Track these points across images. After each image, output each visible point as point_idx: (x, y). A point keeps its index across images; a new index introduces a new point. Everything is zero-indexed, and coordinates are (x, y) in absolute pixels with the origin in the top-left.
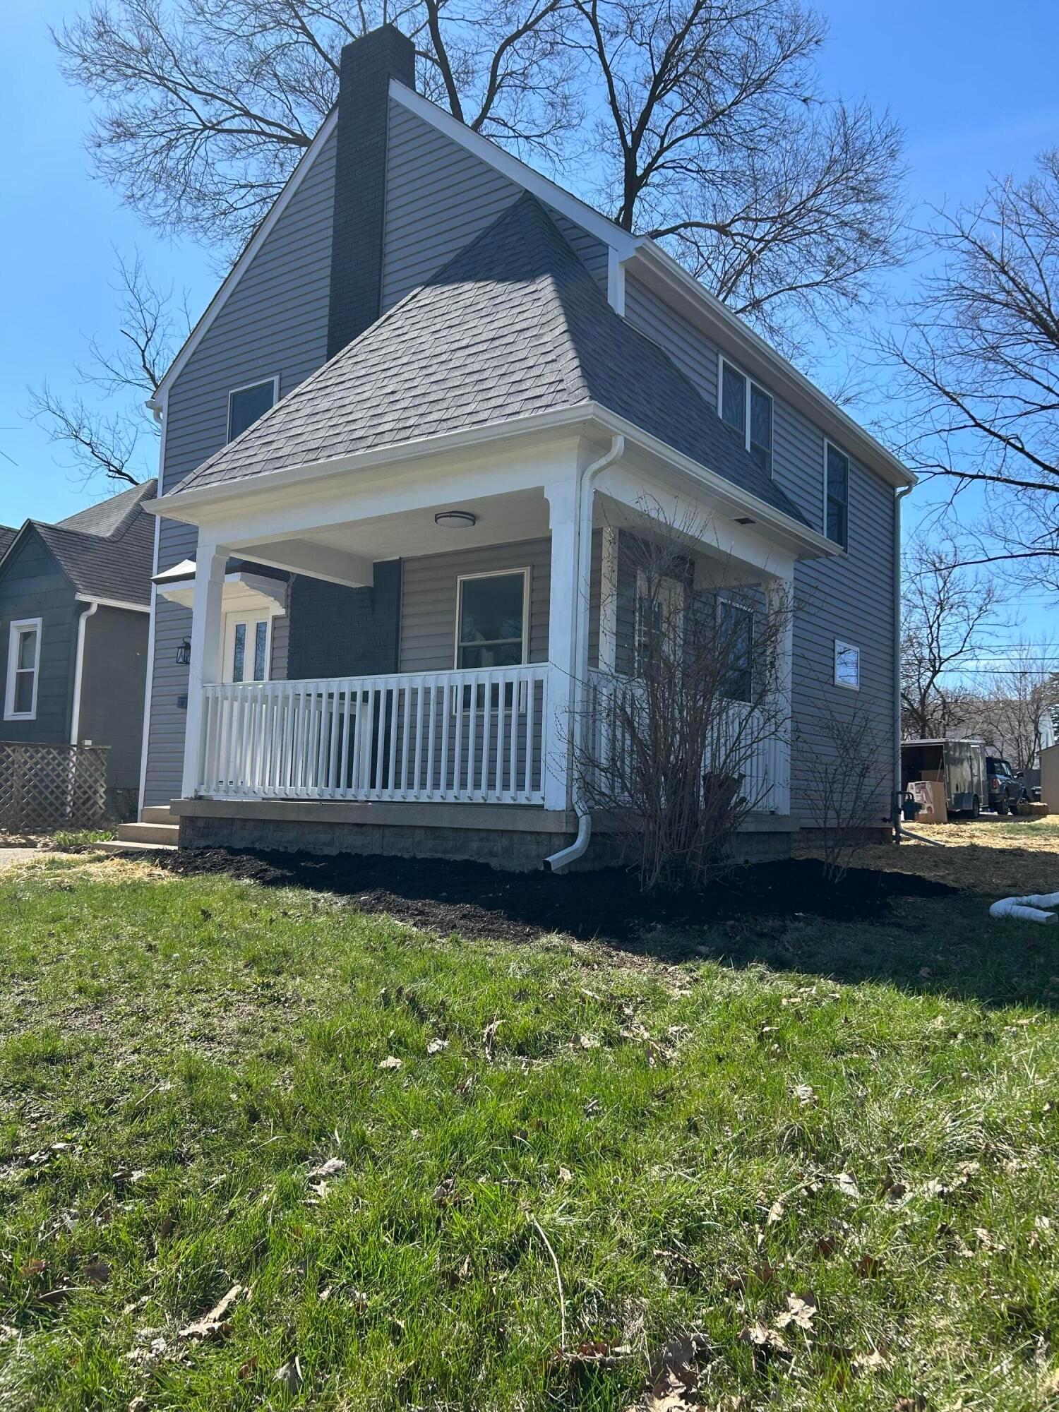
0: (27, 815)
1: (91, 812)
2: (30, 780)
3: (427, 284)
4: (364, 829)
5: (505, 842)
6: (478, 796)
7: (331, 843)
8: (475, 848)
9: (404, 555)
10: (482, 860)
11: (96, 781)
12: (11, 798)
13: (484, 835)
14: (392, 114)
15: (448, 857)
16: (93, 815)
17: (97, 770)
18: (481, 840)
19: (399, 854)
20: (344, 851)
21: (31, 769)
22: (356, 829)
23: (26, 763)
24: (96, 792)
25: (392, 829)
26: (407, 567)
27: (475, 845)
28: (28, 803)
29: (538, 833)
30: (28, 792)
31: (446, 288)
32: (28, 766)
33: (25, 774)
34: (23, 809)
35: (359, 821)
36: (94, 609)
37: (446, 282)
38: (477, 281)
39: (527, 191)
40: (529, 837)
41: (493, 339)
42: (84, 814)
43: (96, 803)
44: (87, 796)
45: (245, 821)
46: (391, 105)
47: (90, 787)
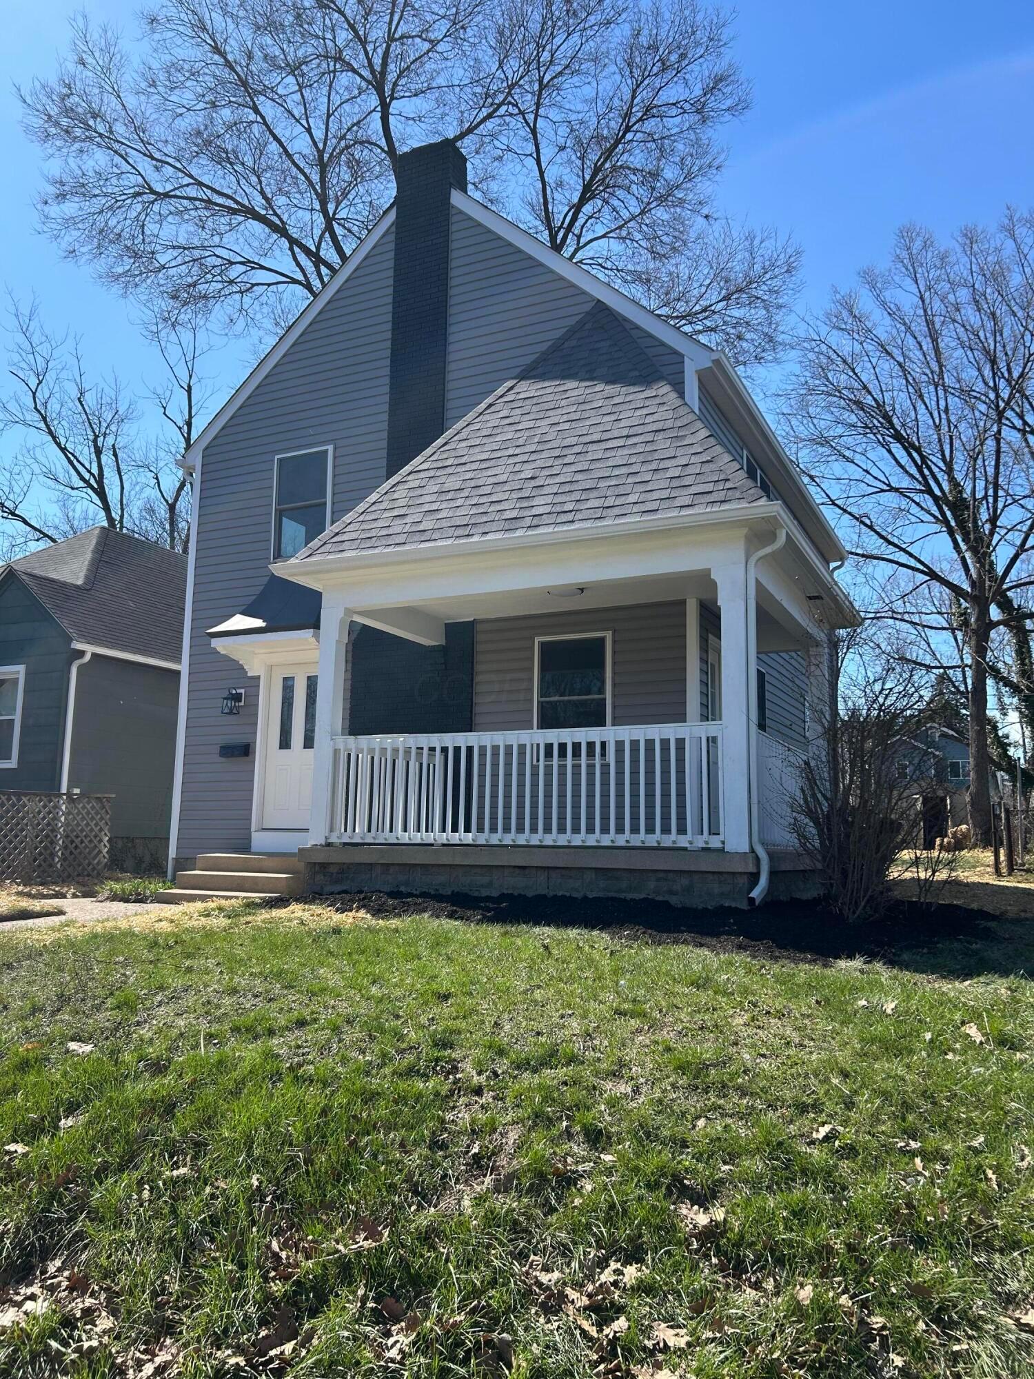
0: (40, 865)
1: (96, 861)
2: (43, 830)
3: (522, 377)
4: (527, 872)
5: (685, 881)
6: (652, 840)
7: (490, 884)
8: (652, 887)
9: (477, 617)
10: (660, 898)
11: (101, 830)
12: (24, 849)
13: (661, 875)
14: (454, 219)
15: (622, 896)
16: (98, 863)
17: (102, 819)
18: (658, 880)
19: (568, 894)
20: (506, 892)
21: (44, 818)
22: (517, 871)
23: (39, 812)
24: (101, 841)
25: (558, 871)
26: (479, 627)
27: (652, 885)
28: (40, 854)
29: (720, 873)
30: (41, 842)
31: (546, 384)
32: (41, 816)
33: (39, 824)
34: (35, 860)
35: (524, 864)
36: (88, 657)
37: (542, 377)
38: (581, 380)
39: (599, 301)
40: (711, 877)
41: (627, 437)
42: (89, 864)
43: (100, 852)
44: (93, 845)
45: (387, 866)
46: (453, 211)
47: (96, 836)
